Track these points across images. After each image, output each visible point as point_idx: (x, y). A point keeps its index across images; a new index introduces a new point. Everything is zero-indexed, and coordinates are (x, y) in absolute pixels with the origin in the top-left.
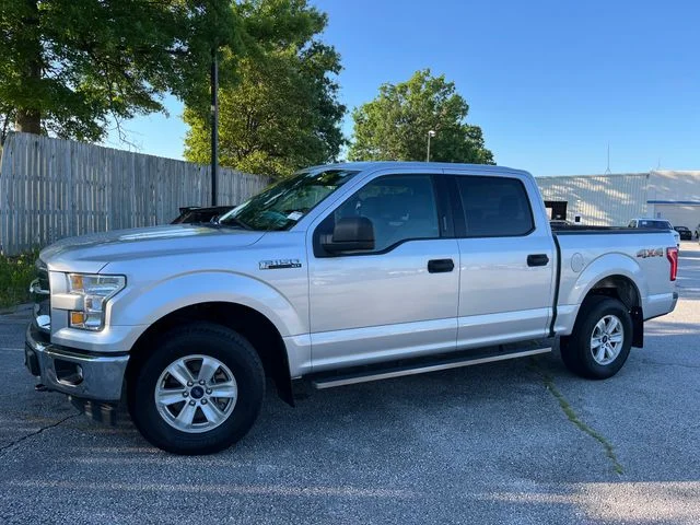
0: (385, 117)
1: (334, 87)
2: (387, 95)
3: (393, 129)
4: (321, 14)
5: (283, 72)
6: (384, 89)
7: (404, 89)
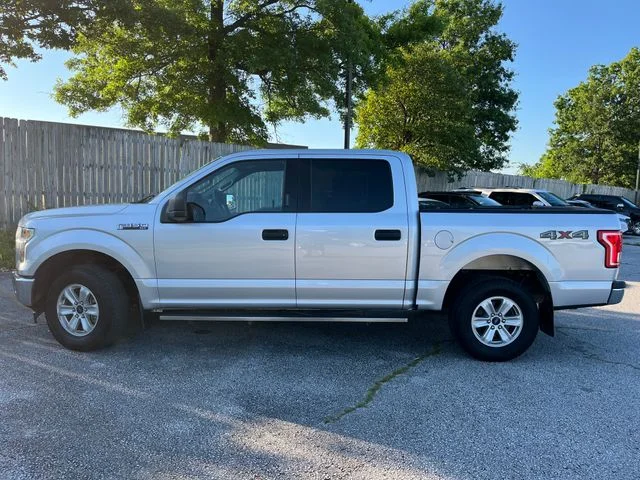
0: (590, 99)
1: (509, 76)
2: (598, 76)
3: (601, 111)
4: (496, 6)
5: (437, 70)
6: (595, 71)
7: (617, 68)
